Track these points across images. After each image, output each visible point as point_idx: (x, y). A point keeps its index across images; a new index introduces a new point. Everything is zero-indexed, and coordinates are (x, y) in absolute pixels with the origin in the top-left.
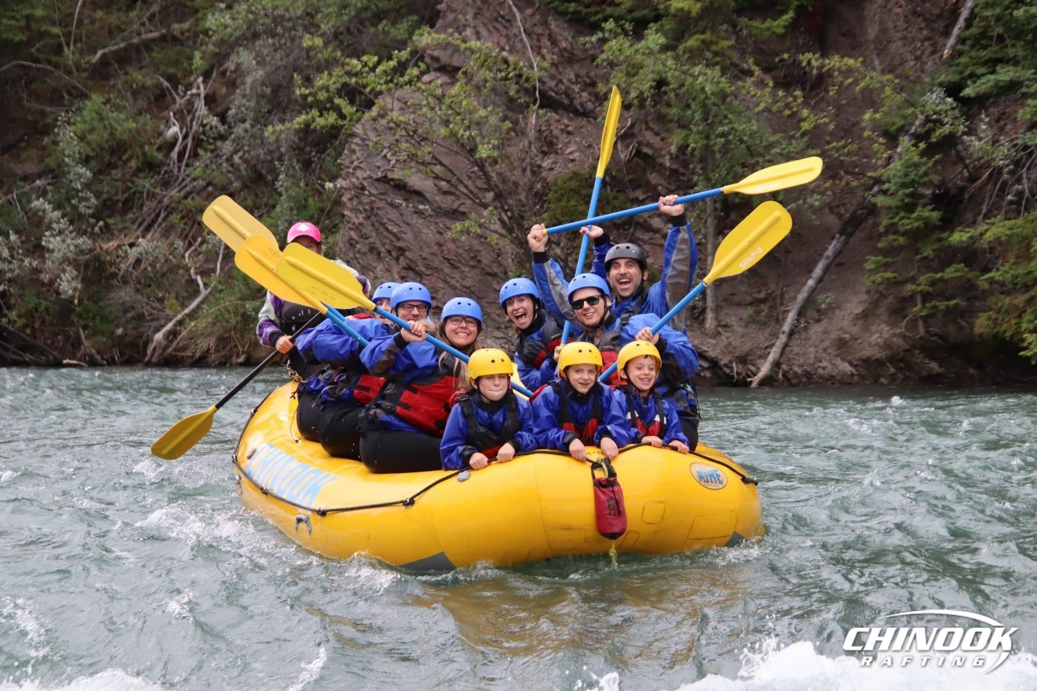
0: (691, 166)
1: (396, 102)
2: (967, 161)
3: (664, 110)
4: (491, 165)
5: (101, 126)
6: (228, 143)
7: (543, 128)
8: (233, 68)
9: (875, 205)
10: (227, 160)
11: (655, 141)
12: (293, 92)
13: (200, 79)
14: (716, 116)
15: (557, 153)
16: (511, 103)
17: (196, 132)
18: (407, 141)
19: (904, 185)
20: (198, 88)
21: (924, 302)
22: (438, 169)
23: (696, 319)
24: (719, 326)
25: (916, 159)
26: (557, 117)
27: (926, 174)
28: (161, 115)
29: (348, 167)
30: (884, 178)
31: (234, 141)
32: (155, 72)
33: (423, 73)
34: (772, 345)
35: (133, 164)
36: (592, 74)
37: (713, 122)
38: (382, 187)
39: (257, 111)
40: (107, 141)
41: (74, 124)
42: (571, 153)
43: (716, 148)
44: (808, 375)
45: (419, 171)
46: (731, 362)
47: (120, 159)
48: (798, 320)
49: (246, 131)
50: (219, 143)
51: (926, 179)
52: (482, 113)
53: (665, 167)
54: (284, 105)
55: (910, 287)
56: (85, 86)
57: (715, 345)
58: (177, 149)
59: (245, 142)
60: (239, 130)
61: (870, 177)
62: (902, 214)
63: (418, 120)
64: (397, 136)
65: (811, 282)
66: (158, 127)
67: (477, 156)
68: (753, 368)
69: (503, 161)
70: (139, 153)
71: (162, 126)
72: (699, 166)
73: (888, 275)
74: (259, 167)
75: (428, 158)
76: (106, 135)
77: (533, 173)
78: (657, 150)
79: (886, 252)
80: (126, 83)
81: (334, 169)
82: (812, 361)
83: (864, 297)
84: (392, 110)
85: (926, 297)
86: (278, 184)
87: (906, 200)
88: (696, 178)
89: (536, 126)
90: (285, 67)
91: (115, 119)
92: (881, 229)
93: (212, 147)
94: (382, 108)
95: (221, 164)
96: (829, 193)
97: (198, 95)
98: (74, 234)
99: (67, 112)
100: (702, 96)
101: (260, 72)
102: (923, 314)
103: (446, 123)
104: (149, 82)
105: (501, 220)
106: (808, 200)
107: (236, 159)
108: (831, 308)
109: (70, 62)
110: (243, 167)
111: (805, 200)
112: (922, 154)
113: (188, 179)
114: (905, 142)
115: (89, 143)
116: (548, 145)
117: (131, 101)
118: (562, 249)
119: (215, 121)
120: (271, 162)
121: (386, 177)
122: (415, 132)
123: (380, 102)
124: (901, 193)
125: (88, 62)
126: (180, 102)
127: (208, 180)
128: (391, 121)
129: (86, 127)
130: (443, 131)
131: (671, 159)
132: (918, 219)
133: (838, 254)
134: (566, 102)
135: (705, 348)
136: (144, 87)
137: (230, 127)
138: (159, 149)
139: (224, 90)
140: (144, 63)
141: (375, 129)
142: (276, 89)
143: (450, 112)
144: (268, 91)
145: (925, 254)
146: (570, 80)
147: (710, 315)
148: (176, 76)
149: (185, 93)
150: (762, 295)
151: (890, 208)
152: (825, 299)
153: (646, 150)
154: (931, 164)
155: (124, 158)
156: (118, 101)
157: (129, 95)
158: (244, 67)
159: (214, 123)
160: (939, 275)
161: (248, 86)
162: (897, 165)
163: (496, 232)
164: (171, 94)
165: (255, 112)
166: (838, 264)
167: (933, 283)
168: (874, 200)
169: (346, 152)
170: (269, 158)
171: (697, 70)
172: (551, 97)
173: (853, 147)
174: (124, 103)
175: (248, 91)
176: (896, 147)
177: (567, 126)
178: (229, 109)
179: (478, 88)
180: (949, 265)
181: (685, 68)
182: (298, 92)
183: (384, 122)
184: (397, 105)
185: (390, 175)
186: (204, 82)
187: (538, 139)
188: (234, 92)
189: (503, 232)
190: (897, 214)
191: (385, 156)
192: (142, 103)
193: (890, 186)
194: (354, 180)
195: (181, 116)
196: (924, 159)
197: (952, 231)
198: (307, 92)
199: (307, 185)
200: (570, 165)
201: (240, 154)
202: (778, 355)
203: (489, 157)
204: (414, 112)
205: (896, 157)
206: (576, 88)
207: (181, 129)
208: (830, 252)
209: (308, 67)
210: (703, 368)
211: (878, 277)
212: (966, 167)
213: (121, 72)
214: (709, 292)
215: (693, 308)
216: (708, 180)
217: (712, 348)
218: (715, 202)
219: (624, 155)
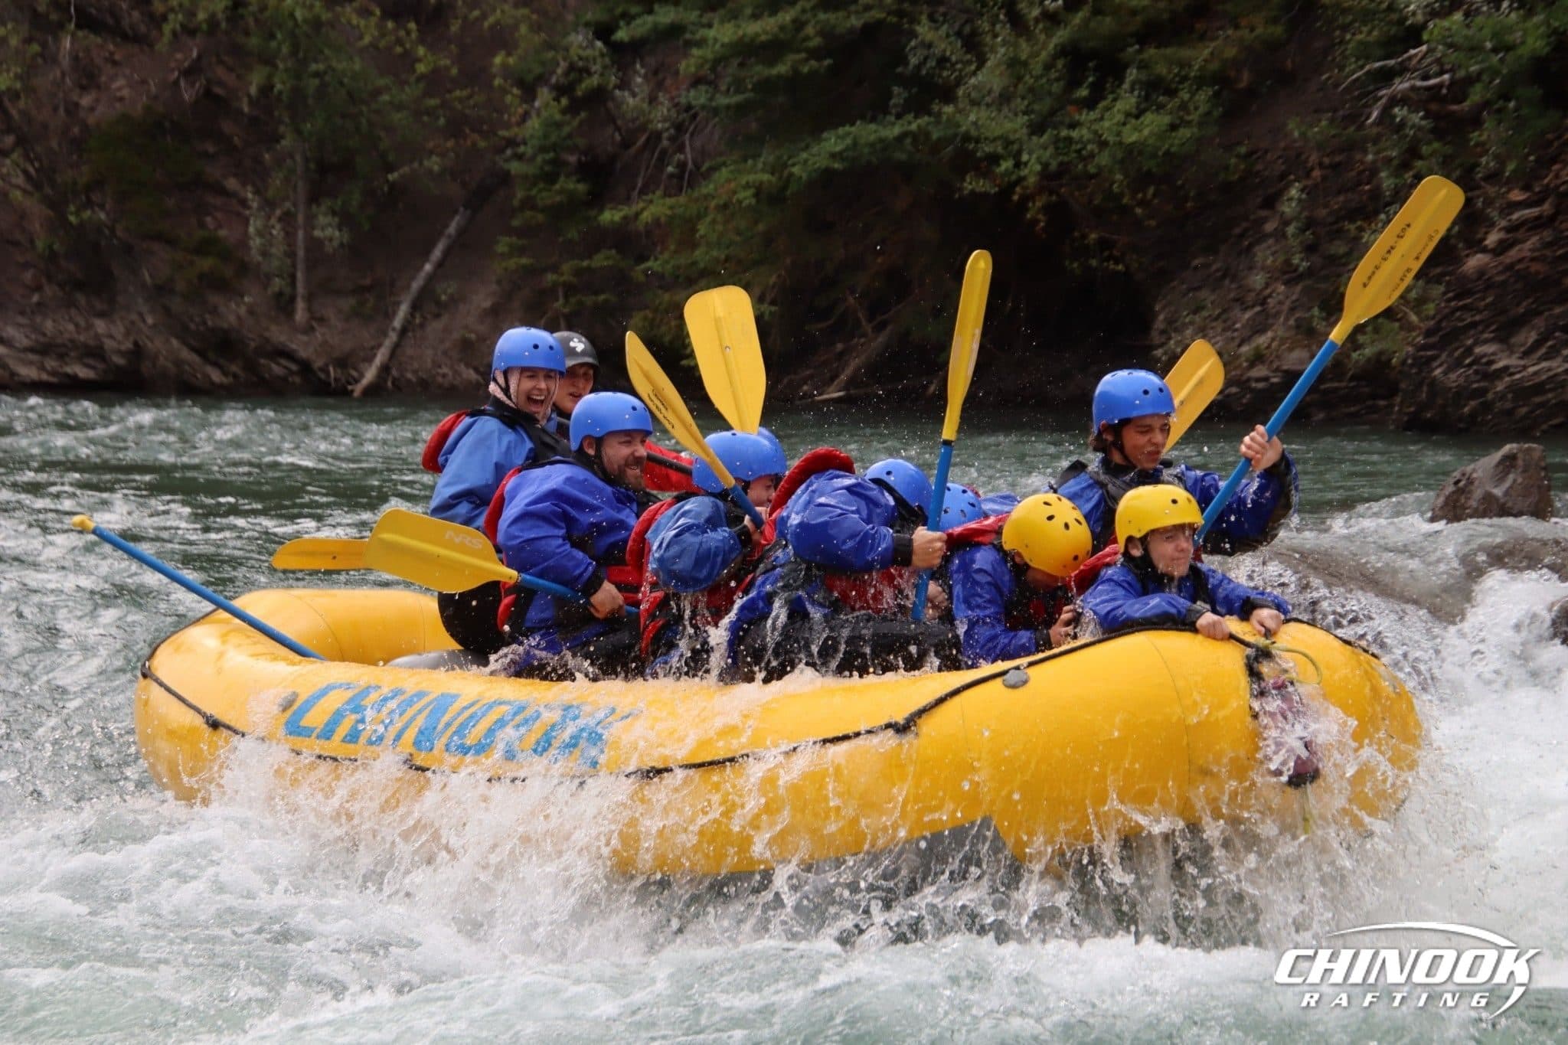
0: (276, 113)
2: (619, 122)
3: (241, 40)
4: (10, 100)
7: (81, 55)
9: (507, 173)
11: (230, 79)
14: (307, 51)
15: (99, 89)
16: (39, 21)
19: (543, 149)
21: (566, 297)
24: (313, 318)
25: (558, 117)
26: (100, 41)
27: (570, 136)
30: (519, 139)
34: (379, 346)
37: (305, 59)
42: (119, 89)
43: (311, 92)
44: (425, 385)
46: (327, 365)
48: (412, 315)
51: (569, 142)
53: (242, 113)
55: (550, 277)
57: (307, 344)
61: (504, 138)
62: (541, 185)
65: (428, 267)
68: (354, 373)
69: (28, 96)
72: (287, 114)
73: (524, 261)
77: (68, 112)
78: (232, 90)
79: (520, 233)
82: (429, 364)
83: (494, 287)
85: (570, 289)
87: (547, 168)
89: (71, 51)
92: (516, 203)
96: (452, 155)
102: (566, 310)
105: (25, 172)
106: (426, 163)
108: (454, 300)
111: (421, 164)
112: (564, 112)
114: (544, 95)
116: (88, 78)
118: (108, 214)
124: (539, 159)
131: (251, 102)
132: (561, 192)
133: (462, 232)
134: (111, 22)
135: (294, 346)
145: (569, 236)
147: (300, 305)
150: (368, 282)
151: (525, 177)
152: (446, 290)
153: (218, 90)
154: (576, 123)
160: (585, 263)
162: (534, 124)
163: (19, 187)
166: (461, 245)
167: (578, 272)
168: (506, 166)
172: (91, 14)
173: (480, 98)
176: (534, 98)
177: (113, 53)
180: (597, 251)
187: (75, 69)
189: (29, 188)
190: (535, 184)
193: (527, 150)
196: (568, 117)
197: (601, 211)
200: (118, 105)
202: (387, 356)
205: (534, 114)
206: (124, 5)
208: (452, 228)
210: (292, 373)
211: (512, 263)
212: (618, 129)
214: (300, 275)
215: (280, 294)
216: (299, 132)
217: (303, 347)
218: (307, 160)
219: (187, 96)
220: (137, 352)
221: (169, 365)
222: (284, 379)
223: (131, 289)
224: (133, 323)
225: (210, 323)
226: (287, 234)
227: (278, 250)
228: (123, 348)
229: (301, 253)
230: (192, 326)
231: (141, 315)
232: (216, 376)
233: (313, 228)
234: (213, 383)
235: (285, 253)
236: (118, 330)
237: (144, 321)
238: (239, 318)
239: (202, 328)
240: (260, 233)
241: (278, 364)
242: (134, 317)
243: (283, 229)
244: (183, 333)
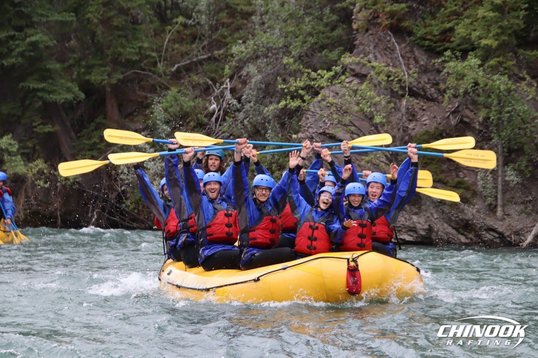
0: (490, 129)
1: (331, 93)
3: (476, 98)
4: (381, 126)
5: (176, 104)
6: (241, 113)
7: (410, 107)
8: (245, 74)
10: (241, 122)
11: (471, 115)
12: (277, 87)
13: (228, 80)
14: (505, 102)
15: (417, 121)
16: (393, 94)
17: (225, 107)
18: (336, 114)
20: (227, 84)
22: (353, 128)
23: (492, 211)
24: (504, 214)
26: (418, 101)
28: (207, 98)
29: (305, 127)
31: (244, 112)
32: (204, 76)
33: (347, 78)
34: (534, 226)
35: (192, 124)
36: (437, 79)
37: (503, 106)
38: (322, 137)
39: (257, 97)
40: (179, 112)
41: (162, 103)
42: (425, 121)
43: (506, 119)
45: (343, 129)
46: (511, 234)
47: (185, 121)
49: (251, 107)
50: (237, 114)
52: (378, 99)
53: (476, 129)
54: (271, 93)
56: (168, 83)
57: (502, 225)
58: (215, 116)
59: (251, 113)
60: (247, 107)
63: (344, 102)
64: (332, 111)
66: (205, 105)
67: (374, 121)
68: (523, 238)
69: (388, 125)
70: (195, 118)
71: (208, 105)
72: (495, 128)
74: (257, 126)
75: (347, 123)
76: (178, 109)
77: (404, 131)
78: (472, 119)
80: (189, 81)
81: (297, 128)
84: (329, 97)
86: (267, 135)
88: (493, 135)
89: (406, 105)
90: (273, 74)
91: (183, 101)
93: (233, 115)
94: (324, 96)
95: (238, 125)
97: (227, 88)
98: (160, 161)
99: (159, 97)
100: (498, 91)
101: (260, 77)
103: (358, 104)
104: (201, 81)
105: (386, 156)
107: (246, 122)
109: (161, 71)
110: (249, 126)
113: (220, 132)
115: (169, 113)
116: (412, 116)
117: (192, 91)
119: (235, 102)
120: (264, 123)
121: (324, 132)
122: (341, 108)
123: (322, 92)
125: (170, 71)
126: (217, 92)
127: (231, 133)
128: (328, 102)
129: (168, 105)
130: (356, 108)
131: (480, 124)
134: (423, 93)
135: (496, 227)
136: (198, 84)
137: (243, 105)
138: (206, 116)
139: (240, 86)
140: (199, 71)
141: (320, 107)
142: (268, 85)
143: (360, 98)
144: (263, 86)
146: (425, 82)
147: (499, 209)
148: (215, 78)
149: (220, 87)
150: (529, 199)
153: (466, 119)
155: (187, 121)
156: (185, 91)
157: (191, 89)
158: (251, 74)
159: (234, 103)
161: (253, 84)
163: (383, 162)
164: (212, 88)
165: (256, 97)
169: (304, 119)
170: (263, 121)
171: (495, 77)
172: (414, 91)
174: (188, 92)
175: (253, 86)
177: (423, 106)
178: (242, 96)
179: (375, 86)
181: (489, 76)
182: (280, 87)
183: (324, 103)
184: (332, 94)
185: (327, 131)
186: (230, 81)
187: (407, 113)
188: (245, 87)
189: (387, 162)
191: (324, 121)
192: (197, 92)
194: (308, 133)
195: (217, 99)
198: (284, 87)
199: (282, 136)
200: (424, 127)
201: (248, 119)
202: (537, 231)
203: (381, 122)
204: (340, 98)
206: (428, 86)
207: (217, 106)
209: (285, 74)
210: (495, 238)
213: (187, 76)
214: (499, 196)
215: (491, 205)
216: (500, 136)
217: (500, 227)
218: (503, 148)
219: (453, 122)
220: (430, 230)
221: (443, 234)
222: (492, 241)
223: (428, 203)
224: (428, 217)
225: (460, 217)
226: (494, 179)
227: (490, 186)
228: (424, 227)
229: (500, 187)
230: (453, 218)
231: (432, 214)
232: (463, 239)
233: (505, 176)
234: (461, 242)
235: (494, 188)
236: (422, 220)
237: (433, 216)
238: (473, 215)
239: (457, 219)
240: (482, 179)
241: (490, 234)
242: (429, 215)
243: (492, 177)
244: (449, 221)
